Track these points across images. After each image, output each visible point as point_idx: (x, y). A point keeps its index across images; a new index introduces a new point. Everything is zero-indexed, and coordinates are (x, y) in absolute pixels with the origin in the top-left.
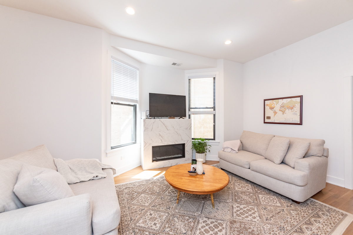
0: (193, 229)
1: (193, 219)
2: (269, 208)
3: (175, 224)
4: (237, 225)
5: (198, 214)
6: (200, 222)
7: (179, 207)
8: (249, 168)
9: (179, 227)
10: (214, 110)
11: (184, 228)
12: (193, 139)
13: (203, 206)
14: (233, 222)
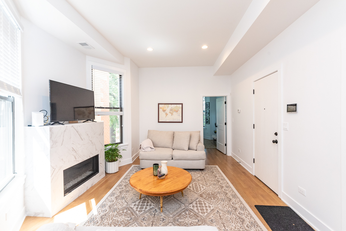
0: (196, 215)
1: (187, 211)
2: (199, 178)
3: (186, 223)
4: (204, 196)
5: (184, 206)
6: (192, 209)
7: (167, 213)
8: (172, 159)
9: (190, 222)
10: (121, 110)
11: (193, 219)
12: (105, 145)
13: (178, 200)
14: (201, 196)
